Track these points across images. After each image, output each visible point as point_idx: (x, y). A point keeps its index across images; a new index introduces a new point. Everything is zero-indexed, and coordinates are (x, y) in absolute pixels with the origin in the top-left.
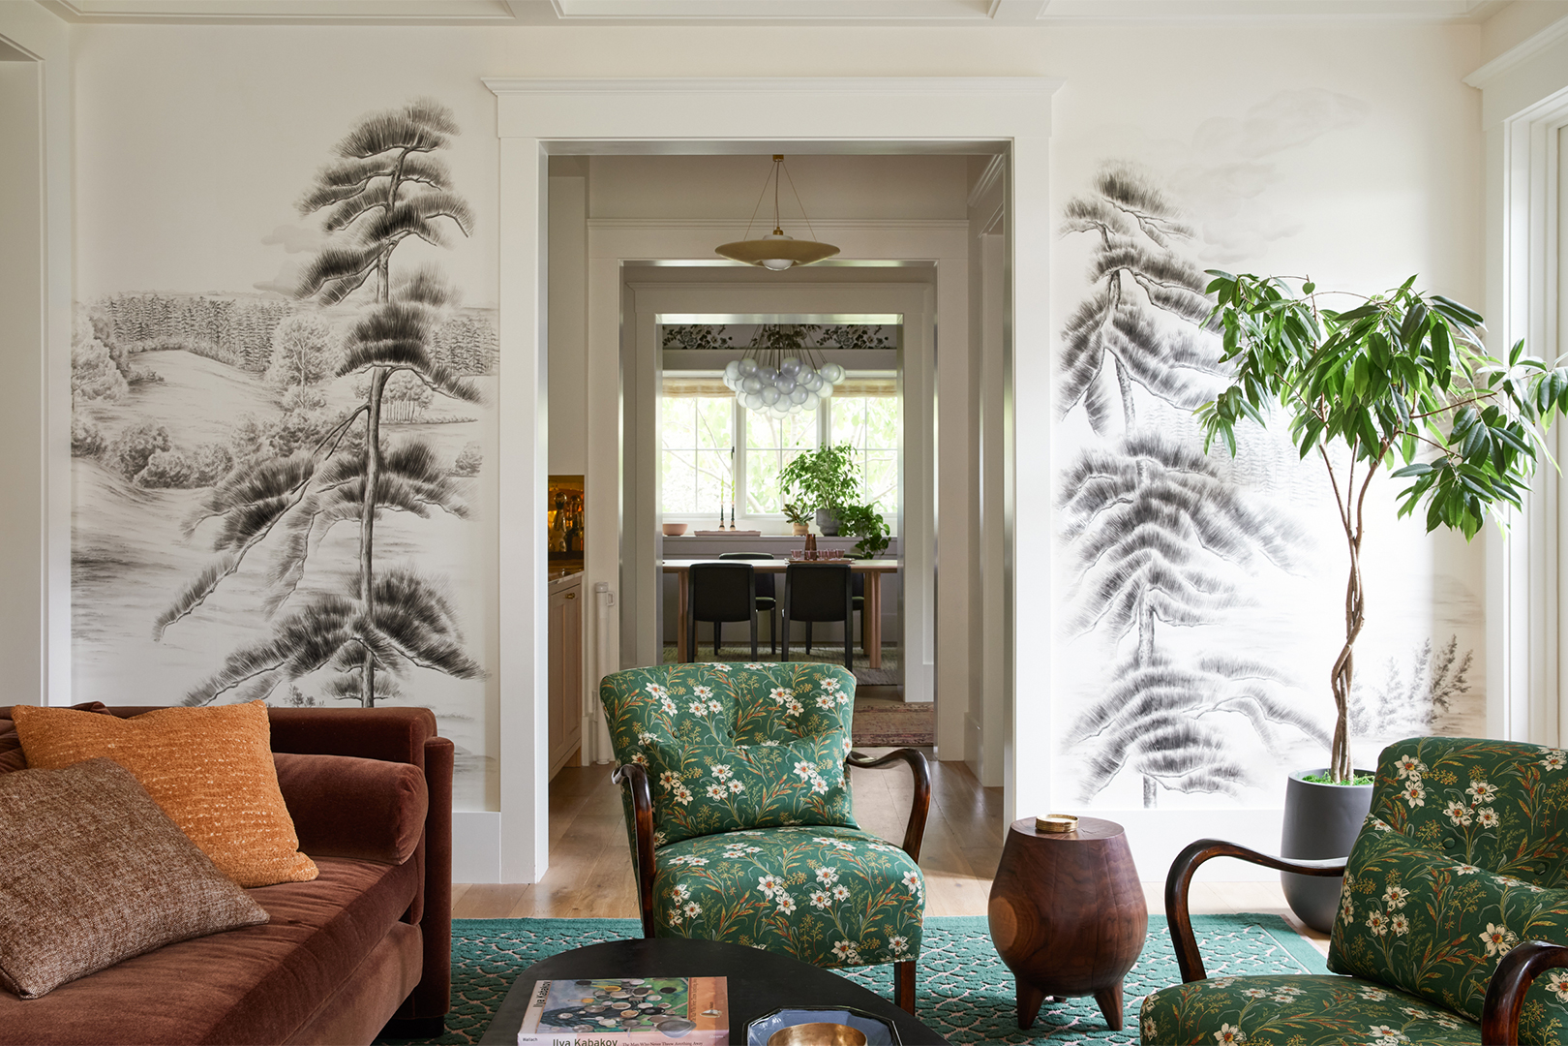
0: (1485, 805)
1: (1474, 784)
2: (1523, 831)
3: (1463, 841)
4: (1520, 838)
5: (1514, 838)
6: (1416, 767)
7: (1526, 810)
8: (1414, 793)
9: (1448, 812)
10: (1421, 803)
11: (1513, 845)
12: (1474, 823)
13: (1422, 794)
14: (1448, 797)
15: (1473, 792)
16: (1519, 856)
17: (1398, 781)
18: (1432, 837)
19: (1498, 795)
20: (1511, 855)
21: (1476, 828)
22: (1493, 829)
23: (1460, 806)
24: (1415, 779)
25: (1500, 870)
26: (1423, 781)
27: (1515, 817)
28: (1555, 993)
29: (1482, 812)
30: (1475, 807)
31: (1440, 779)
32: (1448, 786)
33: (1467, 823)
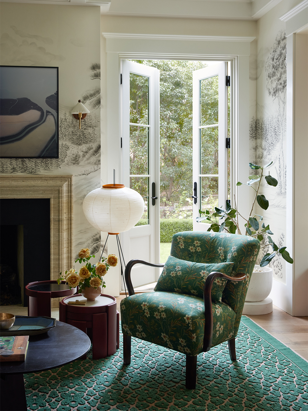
0: (198, 246)
1: (195, 242)
2: (207, 252)
3: (193, 256)
4: (206, 253)
5: (205, 254)
6: (182, 238)
7: (207, 247)
8: (182, 245)
9: (190, 249)
10: (183, 247)
11: (205, 255)
12: (196, 251)
13: (183, 245)
14: (189, 245)
15: (195, 243)
16: (206, 258)
17: (178, 242)
18: (186, 255)
19: (201, 244)
20: (204, 257)
21: (196, 252)
22: (200, 252)
23: (192, 247)
24: (182, 241)
25: (202, 261)
26: (184, 242)
27: (205, 249)
28: (216, 283)
29: (197, 248)
30: (196, 247)
31: (187, 241)
32: (189, 243)
33: (194, 251)
